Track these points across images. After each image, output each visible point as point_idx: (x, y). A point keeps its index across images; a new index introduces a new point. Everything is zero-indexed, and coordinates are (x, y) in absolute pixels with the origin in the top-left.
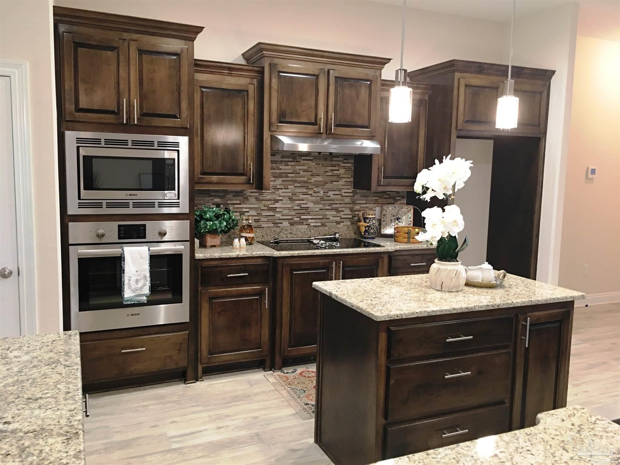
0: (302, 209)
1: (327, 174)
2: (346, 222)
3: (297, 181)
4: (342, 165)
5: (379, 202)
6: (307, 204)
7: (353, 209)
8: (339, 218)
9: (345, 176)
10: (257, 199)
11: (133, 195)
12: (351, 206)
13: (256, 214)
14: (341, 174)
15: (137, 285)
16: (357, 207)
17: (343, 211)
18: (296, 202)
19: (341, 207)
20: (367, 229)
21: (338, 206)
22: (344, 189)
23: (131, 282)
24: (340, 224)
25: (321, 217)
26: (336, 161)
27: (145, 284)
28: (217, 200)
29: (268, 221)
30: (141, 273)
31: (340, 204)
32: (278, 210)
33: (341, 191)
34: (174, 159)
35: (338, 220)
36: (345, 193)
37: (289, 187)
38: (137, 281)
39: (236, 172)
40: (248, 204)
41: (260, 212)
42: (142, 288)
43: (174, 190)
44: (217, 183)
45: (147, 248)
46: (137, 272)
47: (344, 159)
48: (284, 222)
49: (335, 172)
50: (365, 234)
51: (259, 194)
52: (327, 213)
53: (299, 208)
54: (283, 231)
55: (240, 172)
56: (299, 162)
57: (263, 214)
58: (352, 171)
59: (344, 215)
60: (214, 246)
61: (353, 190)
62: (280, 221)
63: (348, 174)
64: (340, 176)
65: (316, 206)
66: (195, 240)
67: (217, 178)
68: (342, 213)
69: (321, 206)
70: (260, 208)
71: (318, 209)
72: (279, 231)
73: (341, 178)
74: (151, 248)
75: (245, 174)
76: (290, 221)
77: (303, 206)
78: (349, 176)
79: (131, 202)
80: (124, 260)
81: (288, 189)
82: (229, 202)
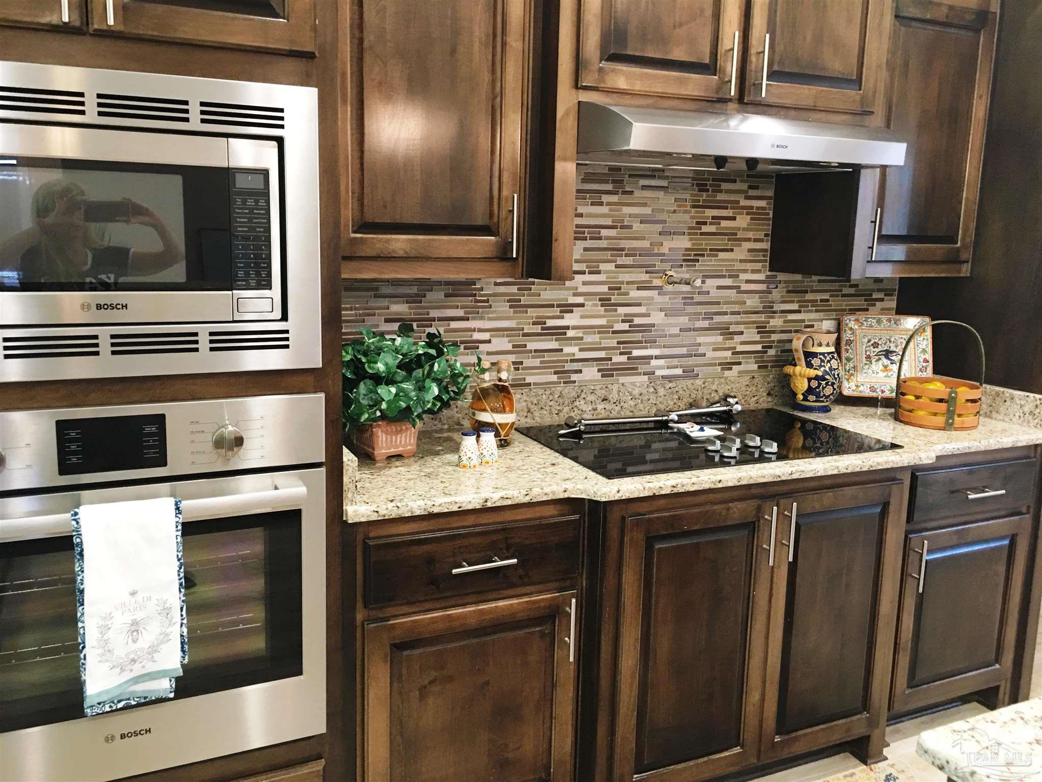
0: (636, 329)
1: (705, 229)
2: (747, 363)
3: (622, 249)
4: (744, 203)
5: (831, 305)
6: (648, 315)
7: (765, 327)
8: (729, 353)
9: (750, 235)
10: (515, 304)
11: (112, 307)
12: (762, 318)
13: (509, 347)
14: (739, 229)
15: (135, 641)
16: (776, 322)
17: (742, 333)
18: (621, 310)
19: (738, 323)
20: (814, 384)
21: (726, 318)
22: (745, 271)
23: (110, 634)
24: (731, 369)
25: (684, 351)
26: (728, 191)
27: (167, 635)
28: (399, 308)
29: (544, 366)
30: (150, 598)
31: (733, 313)
32: (570, 333)
33: (738, 276)
34: (265, 173)
35: (726, 358)
36: (748, 282)
37: (603, 267)
38: (135, 628)
39: (465, 222)
40: (490, 319)
41: (521, 340)
42: (153, 650)
43: (269, 286)
44: (406, 259)
45: (169, 503)
46: (133, 594)
47: (750, 187)
48: (586, 369)
49: (724, 223)
50: (805, 399)
51: (518, 289)
52: (700, 340)
53: (626, 326)
54: (583, 395)
55: (480, 221)
56: (631, 193)
57: (532, 345)
58: (768, 219)
59: (743, 343)
60: (399, 456)
61: (769, 273)
62: (575, 366)
63: (757, 230)
64: (736, 234)
65: (672, 320)
66: (345, 459)
67: (408, 240)
68: (738, 339)
69: (684, 320)
70: (523, 329)
71: (676, 331)
72: (574, 394)
73: (739, 240)
74: (184, 504)
75: (494, 229)
76: (603, 365)
77: (637, 321)
78: (761, 235)
79: (104, 333)
80: (81, 554)
81: (599, 272)
82: (434, 313)
